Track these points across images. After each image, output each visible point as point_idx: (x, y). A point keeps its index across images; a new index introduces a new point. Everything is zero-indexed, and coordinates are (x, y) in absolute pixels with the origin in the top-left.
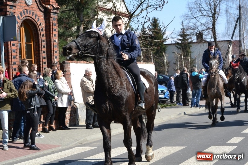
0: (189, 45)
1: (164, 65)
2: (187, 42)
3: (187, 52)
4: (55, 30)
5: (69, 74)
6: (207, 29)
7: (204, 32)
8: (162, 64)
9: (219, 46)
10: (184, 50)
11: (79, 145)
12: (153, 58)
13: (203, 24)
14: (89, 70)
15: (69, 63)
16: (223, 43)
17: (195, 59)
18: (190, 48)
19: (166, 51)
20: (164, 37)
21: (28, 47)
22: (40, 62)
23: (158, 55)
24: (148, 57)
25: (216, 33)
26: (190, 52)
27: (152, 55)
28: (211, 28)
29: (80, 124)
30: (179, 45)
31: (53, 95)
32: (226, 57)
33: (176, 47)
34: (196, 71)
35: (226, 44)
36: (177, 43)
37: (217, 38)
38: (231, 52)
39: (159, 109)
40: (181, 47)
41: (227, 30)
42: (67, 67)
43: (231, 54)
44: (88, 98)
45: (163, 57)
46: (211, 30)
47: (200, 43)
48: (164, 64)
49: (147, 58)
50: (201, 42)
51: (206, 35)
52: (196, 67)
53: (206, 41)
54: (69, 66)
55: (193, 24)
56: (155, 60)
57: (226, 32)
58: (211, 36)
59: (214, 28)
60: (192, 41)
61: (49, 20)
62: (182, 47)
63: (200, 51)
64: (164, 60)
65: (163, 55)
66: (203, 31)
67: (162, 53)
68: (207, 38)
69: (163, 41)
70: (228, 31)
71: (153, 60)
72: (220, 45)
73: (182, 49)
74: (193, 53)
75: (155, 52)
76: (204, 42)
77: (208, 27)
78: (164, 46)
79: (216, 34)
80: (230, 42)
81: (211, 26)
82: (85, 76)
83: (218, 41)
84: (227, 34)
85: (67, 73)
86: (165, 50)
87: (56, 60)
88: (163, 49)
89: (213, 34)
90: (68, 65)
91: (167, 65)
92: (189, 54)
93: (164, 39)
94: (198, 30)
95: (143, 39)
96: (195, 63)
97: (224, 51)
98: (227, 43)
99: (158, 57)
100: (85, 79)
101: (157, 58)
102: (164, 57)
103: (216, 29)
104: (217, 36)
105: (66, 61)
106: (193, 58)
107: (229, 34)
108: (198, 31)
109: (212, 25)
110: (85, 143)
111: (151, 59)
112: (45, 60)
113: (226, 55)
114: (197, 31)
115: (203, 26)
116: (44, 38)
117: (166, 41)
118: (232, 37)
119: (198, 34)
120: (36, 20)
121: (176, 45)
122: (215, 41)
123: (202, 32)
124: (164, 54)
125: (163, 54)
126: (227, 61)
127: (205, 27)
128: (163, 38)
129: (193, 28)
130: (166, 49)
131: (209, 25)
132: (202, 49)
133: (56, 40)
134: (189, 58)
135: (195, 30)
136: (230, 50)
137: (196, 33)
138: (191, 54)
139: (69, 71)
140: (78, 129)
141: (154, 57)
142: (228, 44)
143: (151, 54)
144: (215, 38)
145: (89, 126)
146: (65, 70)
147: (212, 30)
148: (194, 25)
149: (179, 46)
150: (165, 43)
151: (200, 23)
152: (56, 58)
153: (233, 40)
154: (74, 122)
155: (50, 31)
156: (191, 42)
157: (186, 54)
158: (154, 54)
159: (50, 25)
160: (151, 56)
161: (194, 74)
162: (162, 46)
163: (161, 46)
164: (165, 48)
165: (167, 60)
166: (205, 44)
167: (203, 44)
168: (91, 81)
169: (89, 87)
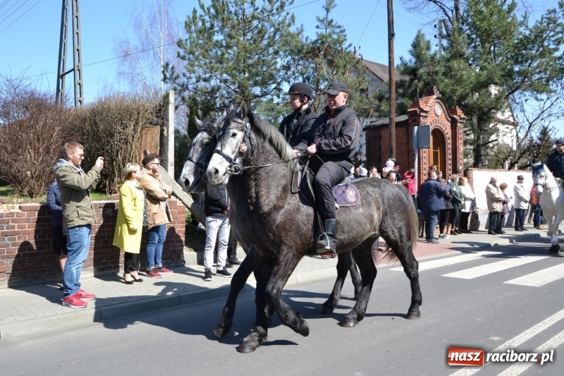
4: (461, 139)
14: (495, 178)
15: (473, 170)
21: (435, 154)
22: (445, 168)
29: (479, 229)
31: (460, 200)
42: (471, 174)
54: (473, 173)
61: (456, 129)
82: (491, 183)
85: (471, 180)
87: (460, 167)
90: (471, 172)
100: (491, 186)
105: (470, 169)
112: (450, 167)
116: (450, 146)
120: (444, 129)
133: (461, 148)
152: (461, 165)
154: (475, 227)
155: (456, 139)
159: (456, 134)
168: (496, 188)
169: (494, 193)
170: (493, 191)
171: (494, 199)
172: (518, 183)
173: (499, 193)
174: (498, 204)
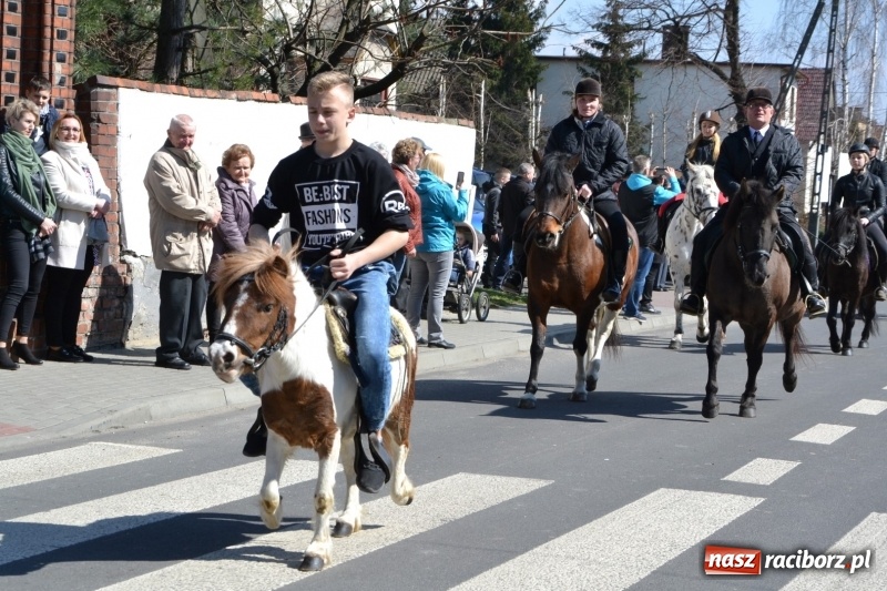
0: (631, 70)
1: (526, 139)
2: (622, 55)
3: (622, 95)
5: (112, 131)
6: (707, 12)
8: (517, 133)
10: (609, 85)
11: (114, 431)
12: (485, 108)
15: (117, 87)
16: (760, 71)
17: (649, 127)
18: (632, 80)
19: (538, 85)
23: (507, 96)
24: (467, 99)
26: (634, 97)
27: (482, 96)
28: (723, 7)
29: (129, 345)
30: (591, 65)
31: (39, 212)
33: (580, 74)
34: (645, 173)
35: (773, 80)
36: (585, 58)
37: (742, 50)
38: (792, 109)
40: (599, 74)
42: (105, 105)
43: (791, 117)
44: (169, 238)
45: (523, 107)
46: (722, 15)
47: (673, 63)
48: (527, 136)
49: (464, 106)
50: (678, 60)
51: (701, 35)
52: (648, 156)
53: (698, 57)
54: (116, 99)
56: (494, 117)
58: (719, 41)
60: (644, 54)
62: (604, 72)
64: (525, 119)
65: (527, 100)
67: (521, 89)
71: (487, 113)
72: (749, 79)
73: (603, 80)
74: (643, 102)
75: (495, 83)
76: (690, 63)
77: (709, 5)
78: (534, 64)
79: (740, 36)
80: (788, 71)
81: (723, 1)
83: (743, 64)
85: (102, 129)
86: (535, 78)
87: (58, 68)
88: (531, 74)
89: (728, 34)
90: (109, 94)
91: (536, 139)
92: (626, 105)
96: (647, 142)
98: (778, 73)
99: (507, 105)
100: (167, 160)
101: (504, 109)
102: (528, 106)
103: (739, 15)
104: (741, 43)
105: (102, 79)
106: (643, 120)
108: (672, 16)
110: (142, 425)
111: (477, 109)
112: (13, 66)
114: (665, 17)
117: (543, 45)
118: (800, 52)
121: (581, 65)
122: (733, 61)
123: (684, 21)
124: (529, 93)
125: (526, 95)
129: (650, 1)
130: (540, 77)
134: (626, 118)
135: (658, 12)
136: (787, 103)
137: (662, 21)
138: (637, 105)
139: (114, 120)
140: (125, 363)
141: (489, 102)
142: (780, 78)
143: (479, 91)
144: (733, 49)
145: (173, 355)
146: (94, 115)
147: (726, 17)
149: (590, 70)
150: (537, 54)
152: (61, 60)
156: (641, 59)
157: (617, 104)
158: (491, 89)
160: (479, 98)
161: (636, 183)
162: (526, 61)
163: (523, 62)
164: (537, 73)
165: (539, 120)
166: (692, 71)
167: (682, 67)
168: (191, 169)
169: (176, 191)
170: (173, 180)
171: (175, 217)
173: (201, 189)
174: (192, 238)
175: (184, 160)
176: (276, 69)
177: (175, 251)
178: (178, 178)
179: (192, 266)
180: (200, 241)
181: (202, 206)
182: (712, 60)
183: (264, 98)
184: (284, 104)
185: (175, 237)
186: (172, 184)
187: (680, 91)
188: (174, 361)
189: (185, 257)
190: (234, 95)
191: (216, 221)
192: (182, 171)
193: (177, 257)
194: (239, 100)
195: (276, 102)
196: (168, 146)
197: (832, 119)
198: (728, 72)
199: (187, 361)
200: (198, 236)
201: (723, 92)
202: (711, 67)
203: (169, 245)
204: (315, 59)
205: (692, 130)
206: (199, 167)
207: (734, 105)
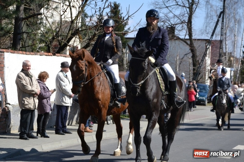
1: (123, 65)
6: (182, 23)
7: (177, 26)
9: (195, 46)
13: (176, 16)
15: (4, 52)
16: (199, 42)
19: (126, 47)
20: (126, 29)
25: (193, 28)
28: (187, 21)
32: (202, 61)
35: (203, 44)
37: (193, 35)
38: (209, 54)
39: (108, 121)
41: (206, 27)
42: (1, 58)
43: (209, 56)
44: (24, 99)
46: (186, 24)
47: (171, 39)
48: (123, 63)
50: (173, 38)
51: (180, 30)
53: (179, 37)
54: (4, 56)
55: (164, 15)
57: (205, 28)
58: (185, 32)
59: (190, 22)
63: (171, 51)
64: (123, 58)
65: (123, 52)
66: (176, 24)
68: (181, 34)
69: (125, 34)
70: (208, 28)
72: (196, 44)
76: (176, 39)
77: (182, 21)
78: (125, 40)
79: (193, 30)
80: (208, 41)
81: (186, 19)
83: (193, 39)
84: (206, 31)
86: (125, 45)
89: (189, 30)
90: (1, 54)
91: (126, 65)
93: (125, 32)
94: (169, 22)
95: (101, 29)
97: (201, 52)
98: (205, 42)
103: (192, 24)
104: (193, 33)
107: (207, 31)
108: (170, 24)
109: (188, 18)
113: (203, 57)
114: (168, 25)
115: (176, 19)
117: (128, 34)
118: (212, 35)
119: (169, 28)
122: (190, 39)
123: (174, 26)
124: (124, 50)
126: (203, 65)
127: (179, 20)
128: (124, 29)
129: (164, 20)
131: (184, 18)
132: (173, 47)
135: (166, 23)
136: (208, 52)
137: (167, 26)
139: (3, 62)
142: (206, 44)
144: (190, 35)
147: (188, 25)
148: (166, 17)
150: (125, 37)
151: (173, 15)
153: (212, 40)
154: (4, 129)
165: (127, 58)
166: (177, 42)
167: (174, 41)
168: (30, 77)
169: (25, 84)
170: (24, 81)
171: (26, 93)
172: (61, 71)
173: (33, 83)
174: (31, 98)
175: (28, 75)
176: (50, 45)
177: (26, 103)
178: (26, 80)
179: (32, 107)
180: (34, 100)
181: (34, 89)
182: (184, 38)
183: (48, 55)
184: (54, 56)
185: (26, 98)
186: (24, 82)
187: (174, 49)
188: (24, 137)
189: (29, 105)
190: (39, 54)
191: (38, 93)
192: (27, 78)
193: (27, 105)
194: (40, 55)
195: (52, 56)
196: (23, 71)
197: (223, 57)
198: (189, 42)
199: (28, 137)
200: (33, 98)
201: (187, 49)
202: (183, 41)
203: (24, 101)
204: (62, 42)
205: (177, 61)
206: (32, 77)
207: (191, 53)
